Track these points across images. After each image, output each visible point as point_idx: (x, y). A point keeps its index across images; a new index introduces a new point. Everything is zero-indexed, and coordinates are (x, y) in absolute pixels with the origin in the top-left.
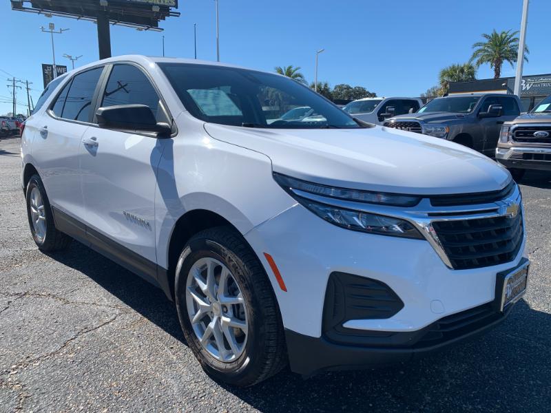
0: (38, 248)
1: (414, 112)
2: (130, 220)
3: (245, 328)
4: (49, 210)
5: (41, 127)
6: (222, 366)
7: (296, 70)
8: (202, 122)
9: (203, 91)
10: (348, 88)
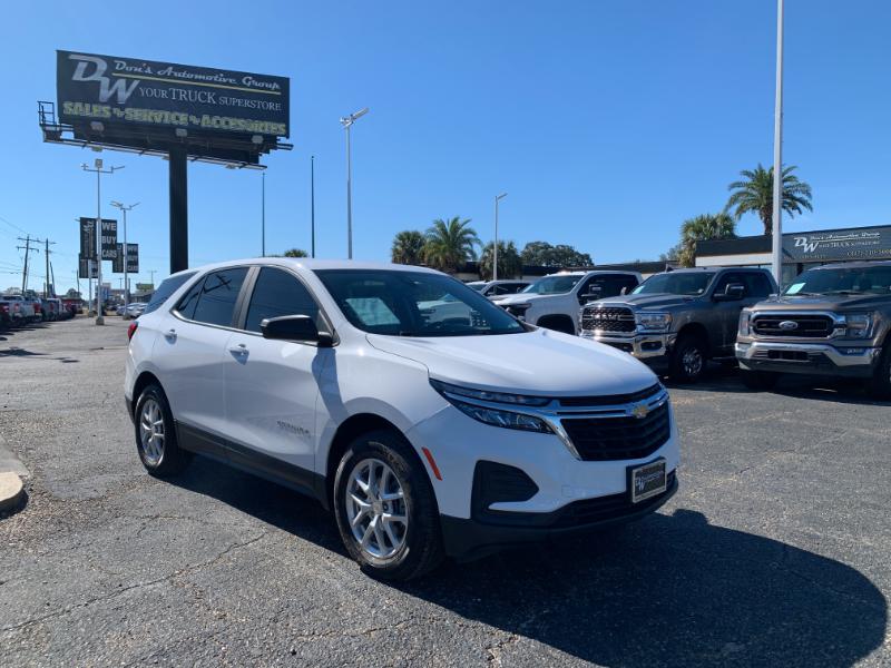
0: (146, 472)
1: (627, 293)
2: (284, 428)
3: (405, 520)
4: (170, 425)
5: (167, 331)
6: (383, 563)
7: (466, 223)
8: (364, 333)
9: (361, 300)
10: (547, 246)
